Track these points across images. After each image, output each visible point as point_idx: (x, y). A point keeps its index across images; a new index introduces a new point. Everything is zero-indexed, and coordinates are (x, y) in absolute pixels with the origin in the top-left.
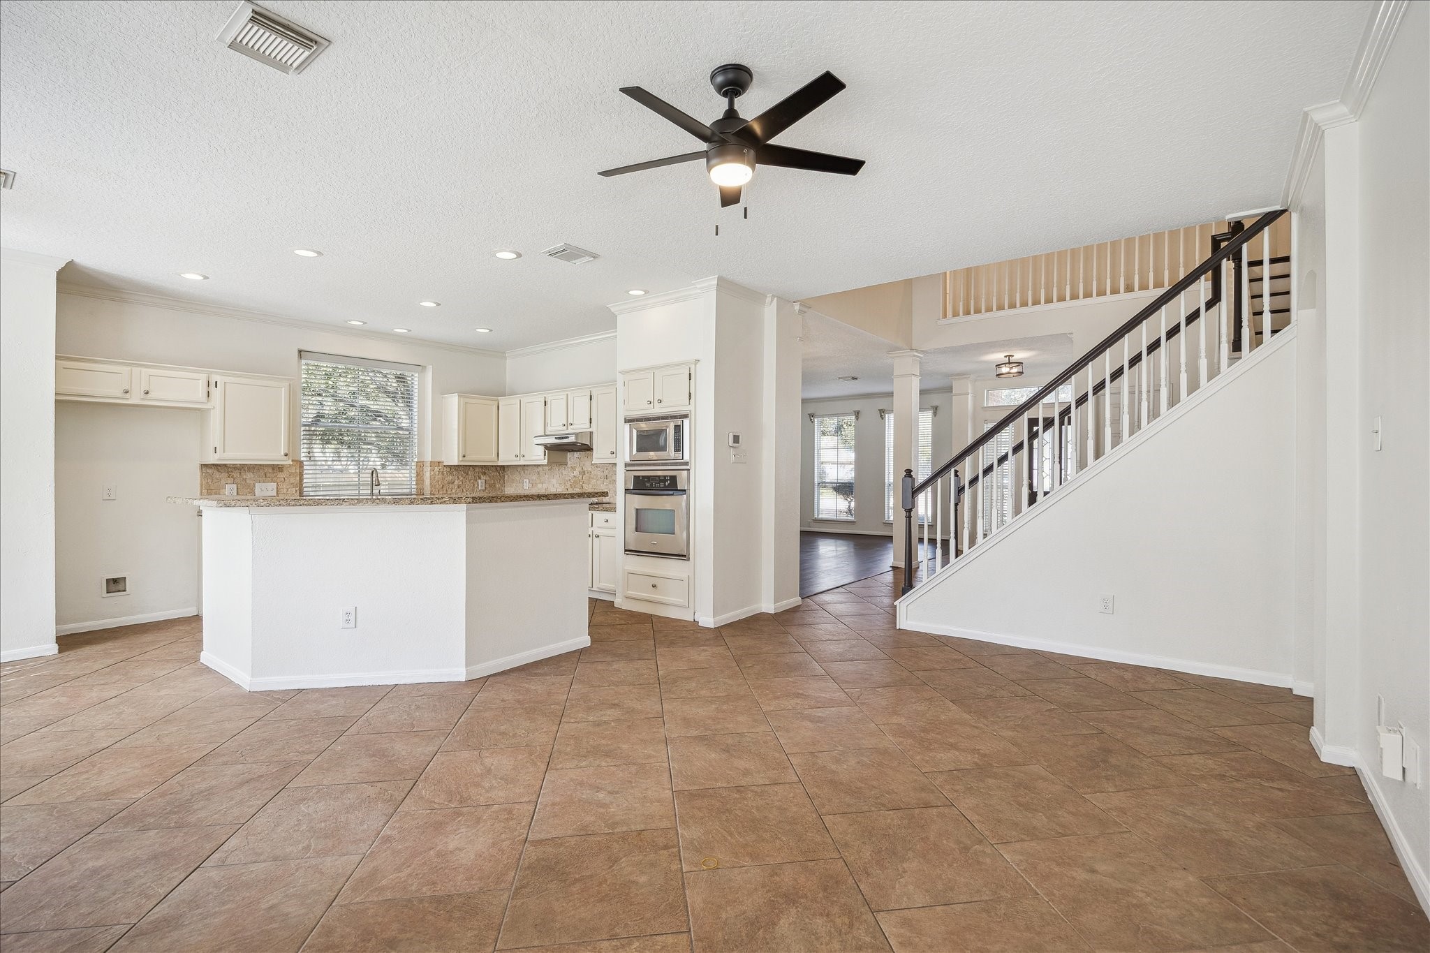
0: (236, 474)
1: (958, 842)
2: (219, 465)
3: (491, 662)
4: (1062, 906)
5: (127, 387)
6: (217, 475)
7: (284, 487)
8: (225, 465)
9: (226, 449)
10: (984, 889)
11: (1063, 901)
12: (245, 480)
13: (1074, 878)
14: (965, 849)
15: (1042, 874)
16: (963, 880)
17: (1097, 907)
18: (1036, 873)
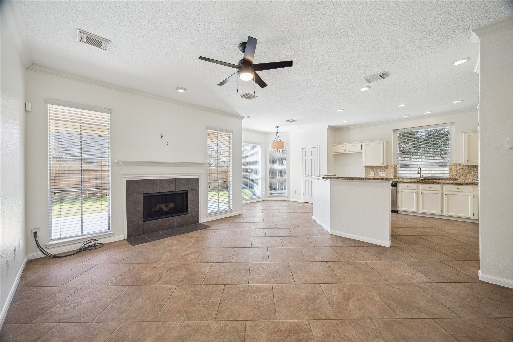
0: (374, 169)
1: (191, 312)
2: (370, 167)
3: (339, 232)
4: (144, 325)
5: (345, 150)
6: (369, 169)
7: (388, 173)
8: (371, 167)
9: (366, 162)
10: (167, 309)
11: (146, 326)
12: (376, 171)
13: (149, 336)
14: (187, 313)
15: (159, 327)
16: (174, 305)
17: (135, 334)
18: (162, 326)
